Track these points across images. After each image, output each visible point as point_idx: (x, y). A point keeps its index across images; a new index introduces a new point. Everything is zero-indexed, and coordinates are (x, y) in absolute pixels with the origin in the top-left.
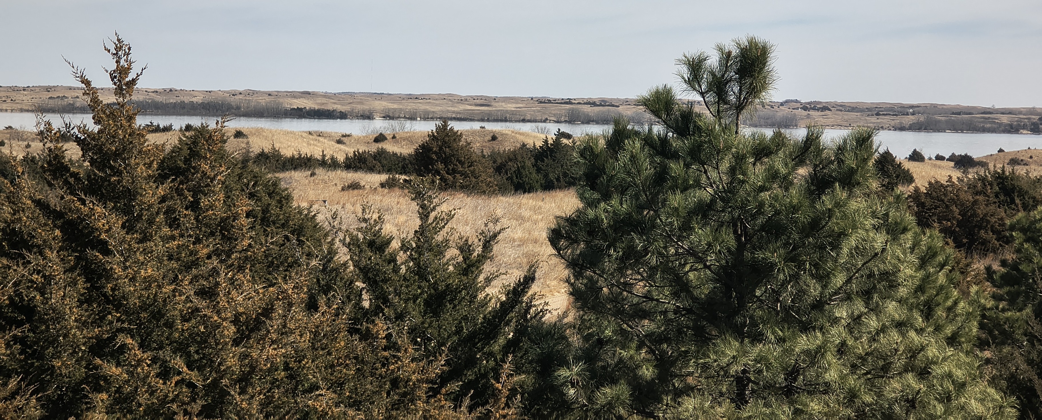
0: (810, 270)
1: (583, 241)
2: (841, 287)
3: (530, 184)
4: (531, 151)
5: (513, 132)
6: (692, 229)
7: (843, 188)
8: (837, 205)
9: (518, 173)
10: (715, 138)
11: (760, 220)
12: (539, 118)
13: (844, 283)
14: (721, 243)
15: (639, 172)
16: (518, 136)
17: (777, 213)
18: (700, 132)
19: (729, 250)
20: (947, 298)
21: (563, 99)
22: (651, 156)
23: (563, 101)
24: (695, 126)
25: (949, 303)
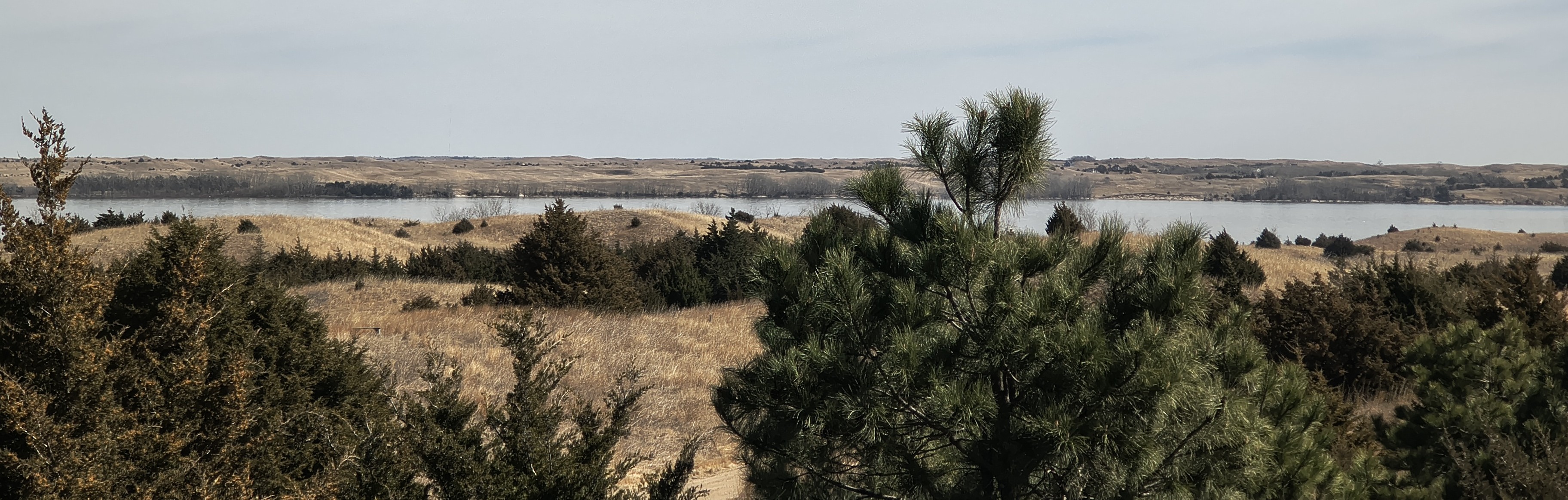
0: (1110, 447)
1: (765, 406)
2: (1157, 471)
3: (691, 293)
4: (691, 243)
5: (664, 213)
6: (929, 386)
7: (1157, 319)
8: (1148, 345)
9: (672, 278)
10: (963, 245)
11: (1033, 371)
12: (703, 191)
13: (1161, 465)
14: (974, 406)
15: (848, 298)
16: (671, 219)
17: (1058, 358)
18: (941, 236)
19: (987, 419)
20: (1316, 470)
21: (739, 162)
22: (867, 272)
23: (739, 165)
24: (933, 227)
25: (1320, 478)
